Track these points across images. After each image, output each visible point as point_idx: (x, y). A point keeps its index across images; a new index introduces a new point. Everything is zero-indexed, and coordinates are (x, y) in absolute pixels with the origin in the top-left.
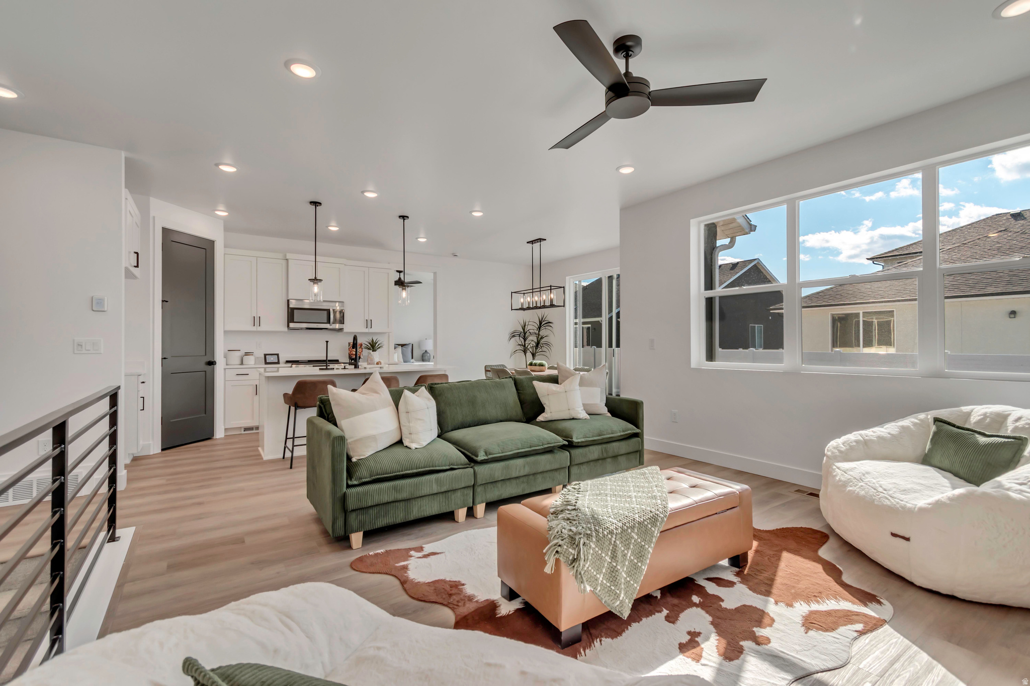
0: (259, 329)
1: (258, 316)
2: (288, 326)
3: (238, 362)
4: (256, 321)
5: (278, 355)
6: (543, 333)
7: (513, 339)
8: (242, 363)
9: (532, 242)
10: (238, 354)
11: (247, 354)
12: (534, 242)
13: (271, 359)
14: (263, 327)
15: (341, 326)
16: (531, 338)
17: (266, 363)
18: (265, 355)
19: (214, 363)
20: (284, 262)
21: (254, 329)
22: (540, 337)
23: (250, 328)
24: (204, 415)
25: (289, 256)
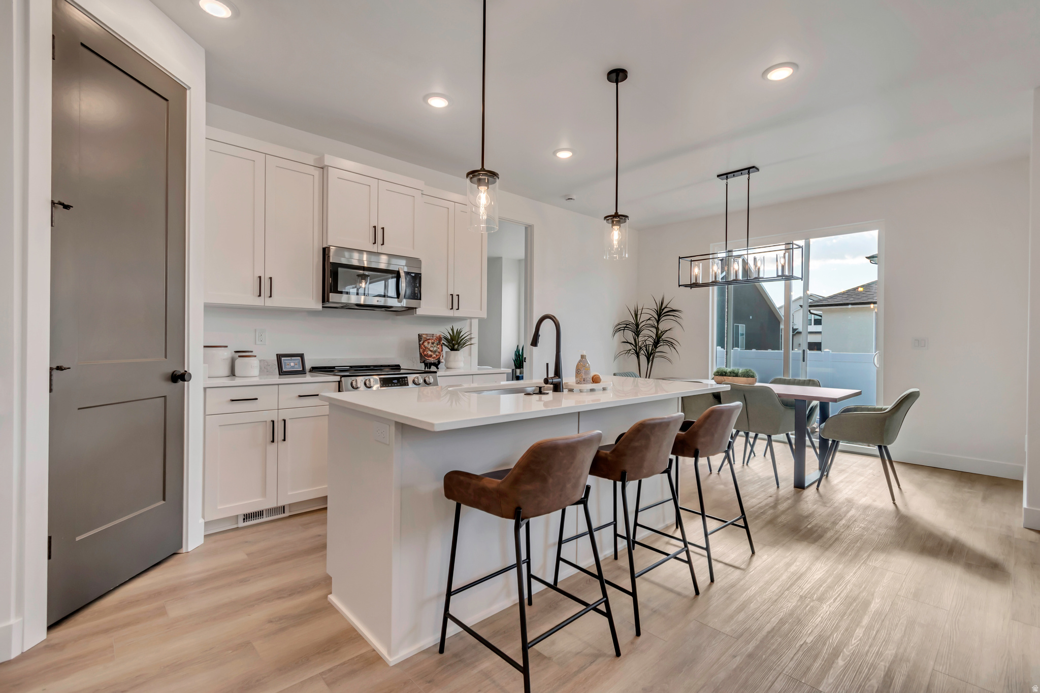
0: (269, 303)
1: (268, 276)
2: (325, 299)
3: (225, 370)
4: (264, 286)
5: (301, 356)
6: (663, 326)
7: (617, 334)
8: (233, 373)
9: (725, 175)
10: (226, 354)
11: (242, 354)
12: (729, 175)
13: (291, 364)
14: (279, 300)
15: (413, 303)
16: (645, 332)
17: (282, 373)
18: (279, 357)
19: (186, 377)
20: (317, 173)
21: (259, 302)
22: (660, 332)
23: (252, 300)
24: (163, 502)
25: (329, 160)
